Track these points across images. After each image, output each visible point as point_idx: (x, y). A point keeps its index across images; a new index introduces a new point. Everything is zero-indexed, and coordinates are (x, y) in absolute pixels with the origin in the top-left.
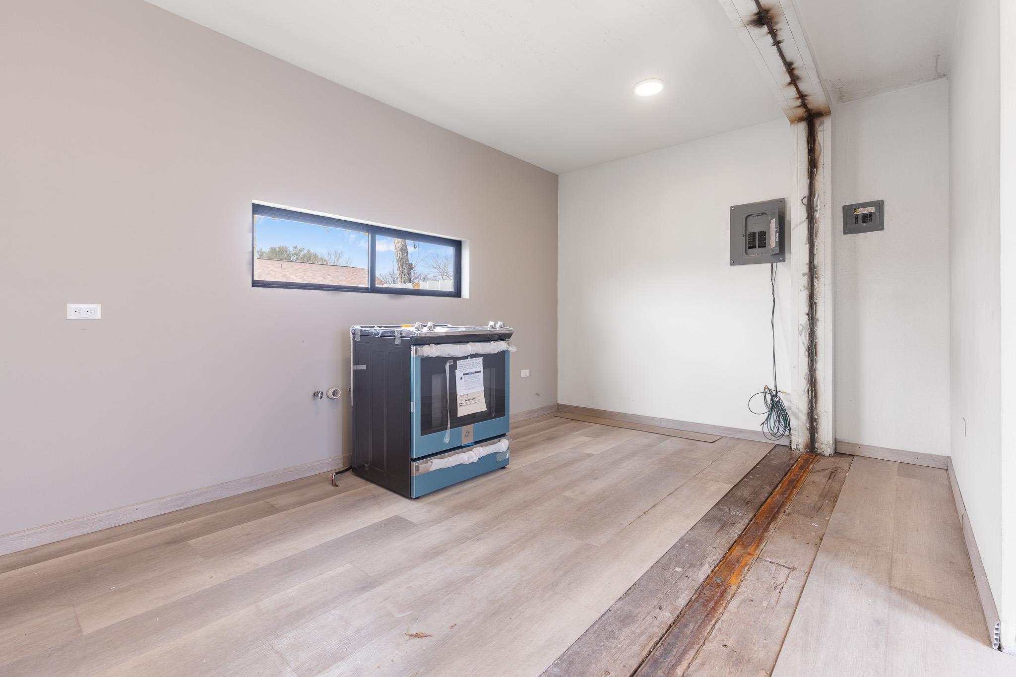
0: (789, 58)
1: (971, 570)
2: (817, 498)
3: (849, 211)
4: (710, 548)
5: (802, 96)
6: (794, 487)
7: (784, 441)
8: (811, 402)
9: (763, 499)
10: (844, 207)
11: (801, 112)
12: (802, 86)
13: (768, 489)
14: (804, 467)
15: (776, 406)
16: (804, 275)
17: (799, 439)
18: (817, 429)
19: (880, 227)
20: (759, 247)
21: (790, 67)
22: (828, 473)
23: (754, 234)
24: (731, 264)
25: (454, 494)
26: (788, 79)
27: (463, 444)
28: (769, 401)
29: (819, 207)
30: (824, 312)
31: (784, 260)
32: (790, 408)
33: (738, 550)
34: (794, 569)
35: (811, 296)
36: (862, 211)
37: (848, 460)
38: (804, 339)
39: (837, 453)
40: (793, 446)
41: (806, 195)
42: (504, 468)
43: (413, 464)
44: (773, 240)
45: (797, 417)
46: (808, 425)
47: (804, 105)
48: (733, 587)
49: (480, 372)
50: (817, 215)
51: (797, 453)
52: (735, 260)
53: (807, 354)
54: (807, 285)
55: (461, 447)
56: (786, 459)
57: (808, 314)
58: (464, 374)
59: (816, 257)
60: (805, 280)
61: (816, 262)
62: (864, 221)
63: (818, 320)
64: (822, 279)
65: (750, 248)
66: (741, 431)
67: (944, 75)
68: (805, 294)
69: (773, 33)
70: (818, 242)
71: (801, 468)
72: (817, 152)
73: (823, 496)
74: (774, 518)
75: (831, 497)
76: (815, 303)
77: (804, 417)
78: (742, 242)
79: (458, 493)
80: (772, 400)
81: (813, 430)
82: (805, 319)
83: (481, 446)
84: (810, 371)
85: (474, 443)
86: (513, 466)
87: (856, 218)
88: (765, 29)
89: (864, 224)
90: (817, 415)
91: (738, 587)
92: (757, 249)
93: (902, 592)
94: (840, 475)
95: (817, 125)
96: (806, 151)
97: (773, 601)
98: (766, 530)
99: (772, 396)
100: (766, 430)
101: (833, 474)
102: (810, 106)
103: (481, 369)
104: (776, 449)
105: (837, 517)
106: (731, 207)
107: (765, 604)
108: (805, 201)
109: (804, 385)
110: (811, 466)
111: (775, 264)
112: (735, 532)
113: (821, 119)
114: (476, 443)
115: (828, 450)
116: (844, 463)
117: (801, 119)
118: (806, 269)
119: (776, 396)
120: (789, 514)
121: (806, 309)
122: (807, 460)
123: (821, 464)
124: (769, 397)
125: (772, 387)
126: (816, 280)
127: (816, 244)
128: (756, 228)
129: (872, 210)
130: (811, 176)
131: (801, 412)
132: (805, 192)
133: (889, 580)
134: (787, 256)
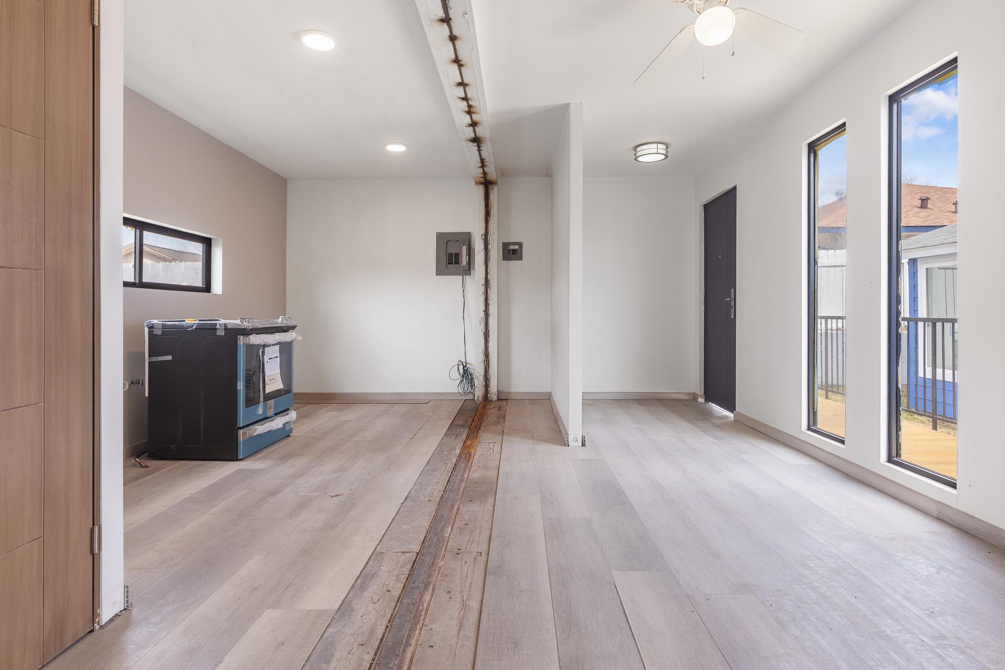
0: (483, 157)
1: (560, 430)
2: (496, 419)
3: (506, 246)
4: (455, 444)
5: (485, 173)
6: (484, 416)
7: (470, 397)
8: (486, 368)
9: (470, 423)
10: (503, 243)
11: (482, 180)
12: (486, 169)
13: (470, 419)
14: (484, 407)
15: (466, 374)
16: (482, 285)
17: (479, 393)
18: (489, 385)
19: (520, 258)
20: (455, 264)
21: (482, 161)
22: (498, 408)
23: (452, 254)
24: (437, 274)
25: (269, 453)
26: (480, 165)
27: (268, 416)
28: (461, 371)
29: (491, 242)
30: (493, 310)
31: (470, 274)
32: (474, 373)
33: (469, 442)
34: (495, 442)
35: (486, 299)
36: (512, 247)
37: (505, 402)
38: (482, 327)
39: (499, 400)
40: (476, 398)
41: (484, 233)
42: (289, 436)
43: (240, 432)
44: (464, 260)
45: (478, 379)
46: (484, 383)
47: (485, 177)
48: (473, 453)
49: (277, 357)
50: (490, 247)
51: (478, 402)
52: (439, 272)
53: (484, 337)
54: (484, 292)
55: (267, 418)
56: (473, 405)
57: (484, 311)
58: (269, 359)
59: (489, 274)
60: (482, 289)
61: (489, 277)
62: (513, 254)
63: (490, 315)
64: (492, 289)
65: (449, 264)
66: (443, 394)
67: (550, 176)
68: (483, 298)
69: (479, 147)
70: (490, 265)
71: (483, 408)
72: (490, 207)
73: (498, 417)
74: (479, 429)
75: (502, 418)
76: (489, 304)
77: (482, 378)
78: (444, 260)
79: (272, 452)
80: (464, 369)
81: (487, 386)
82: (482, 314)
83: (281, 416)
84: (485, 348)
85: (275, 414)
86: (295, 433)
87: (509, 251)
88: (476, 144)
89: (513, 255)
90: (489, 376)
91: (475, 452)
92: (453, 265)
93: (537, 440)
94: (503, 409)
95: (490, 190)
96: (484, 205)
97: (492, 453)
98: (478, 433)
99: (464, 367)
100: (460, 391)
101: (500, 408)
102: (487, 178)
103: (278, 355)
104: (466, 402)
105: (507, 423)
106: (437, 233)
107: (489, 454)
108: (483, 237)
109: (482, 357)
110: (488, 407)
111: (464, 277)
112: (464, 437)
113: (492, 185)
114: (276, 414)
115: (495, 398)
116: (504, 403)
117: (481, 183)
118: (483, 282)
119: (466, 366)
120: (486, 426)
121: (483, 308)
122: (485, 405)
123: (492, 405)
124: (461, 367)
125: (464, 360)
126: (489, 289)
127: (489, 266)
128: (453, 250)
129: (517, 247)
130: (487, 221)
131: (480, 375)
132: (483, 232)
133: (533, 438)
134: (472, 272)
